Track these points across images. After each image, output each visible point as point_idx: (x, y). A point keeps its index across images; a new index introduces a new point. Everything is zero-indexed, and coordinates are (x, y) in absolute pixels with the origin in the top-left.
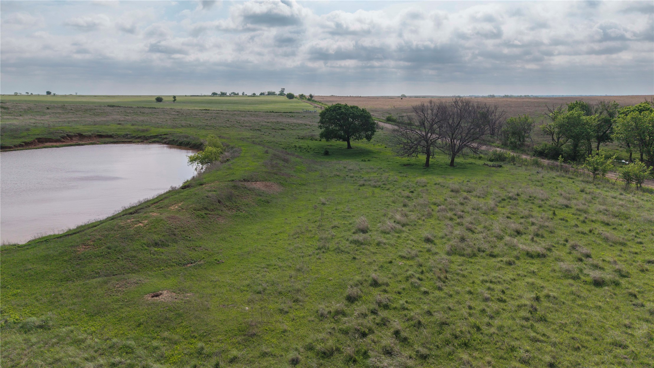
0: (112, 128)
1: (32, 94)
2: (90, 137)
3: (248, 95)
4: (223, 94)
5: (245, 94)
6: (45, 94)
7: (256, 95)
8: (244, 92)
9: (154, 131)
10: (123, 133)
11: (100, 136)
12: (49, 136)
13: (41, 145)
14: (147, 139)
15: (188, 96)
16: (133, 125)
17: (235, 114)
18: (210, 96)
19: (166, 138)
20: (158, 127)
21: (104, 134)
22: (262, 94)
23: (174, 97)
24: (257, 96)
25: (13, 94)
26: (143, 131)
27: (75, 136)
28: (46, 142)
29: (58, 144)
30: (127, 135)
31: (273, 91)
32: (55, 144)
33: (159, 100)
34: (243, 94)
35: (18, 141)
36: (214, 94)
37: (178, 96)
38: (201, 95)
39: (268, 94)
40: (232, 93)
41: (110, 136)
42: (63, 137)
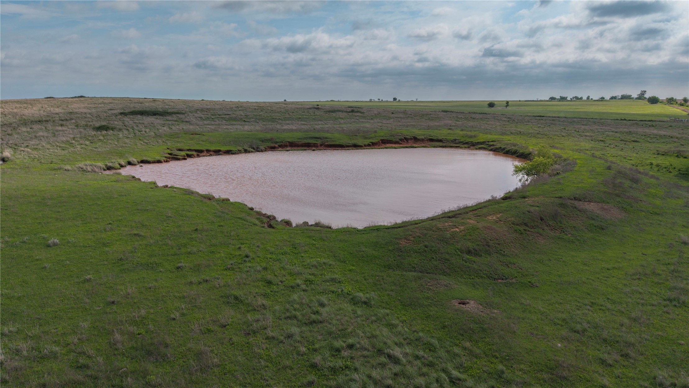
0: (442, 133)
1: (382, 100)
2: (422, 140)
3: (594, 99)
4: (563, 99)
5: (590, 98)
6: (392, 100)
7: (606, 99)
8: (589, 97)
9: (482, 137)
10: (452, 138)
11: (432, 140)
12: (390, 138)
15: (522, 101)
16: (462, 130)
17: (574, 121)
18: (547, 101)
19: (493, 145)
20: (487, 134)
21: (435, 138)
22: (612, 98)
23: (507, 102)
24: (606, 101)
25: (369, 100)
26: (471, 137)
27: (411, 139)
28: (388, 143)
30: (455, 140)
31: (629, 94)
33: (491, 105)
34: (588, 98)
35: (367, 142)
36: (552, 99)
37: (510, 101)
38: (536, 100)
39: (622, 98)
40: (573, 98)
41: (440, 141)
42: (401, 140)
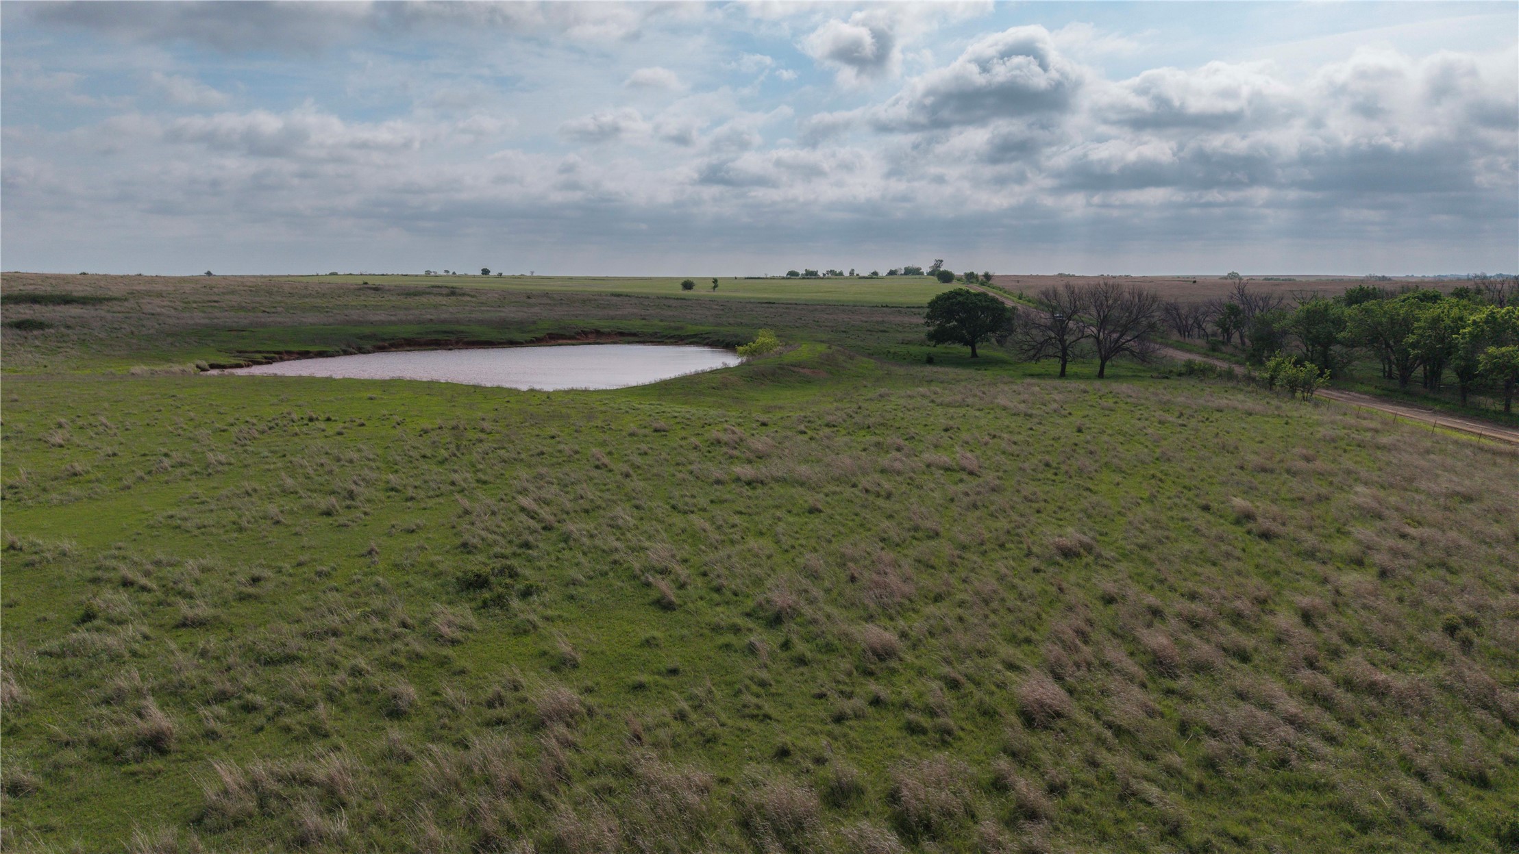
0: (636, 325)
1: (454, 273)
2: (609, 335)
4: (811, 275)
6: (479, 273)
7: (880, 274)
8: (853, 270)
9: (691, 329)
10: (651, 331)
11: (622, 334)
12: (561, 332)
13: (553, 342)
14: (682, 340)
15: (740, 279)
16: (661, 321)
18: (783, 278)
19: (709, 338)
20: (696, 324)
21: (626, 331)
22: (892, 273)
23: (715, 281)
24: (882, 278)
26: (677, 329)
27: (592, 333)
28: (558, 339)
29: (573, 342)
30: (656, 333)
31: (916, 265)
32: (569, 342)
33: (688, 285)
34: (852, 273)
35: (528, 337)
36: (793, 274)
37: (721, 278)
38: (764, 276)
39: (906, 274)
40: (828, 272)
41: (635, 335)
42: (578, 334)
